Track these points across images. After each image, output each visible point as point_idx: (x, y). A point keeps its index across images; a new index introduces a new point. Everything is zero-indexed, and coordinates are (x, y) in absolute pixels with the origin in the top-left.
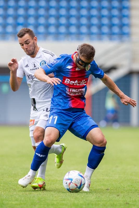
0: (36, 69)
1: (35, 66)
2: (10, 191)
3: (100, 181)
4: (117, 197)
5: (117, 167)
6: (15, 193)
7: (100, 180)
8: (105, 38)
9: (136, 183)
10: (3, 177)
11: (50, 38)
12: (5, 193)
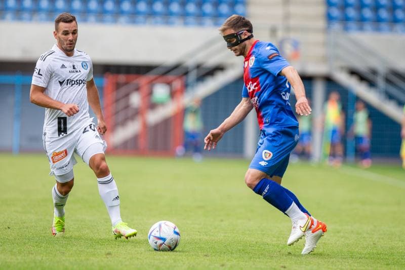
0: (77, 71)
1: (74, 68)
2: (55, 255)
3: (196, 243)
4: (221, 267)
5: (222, 221)
6: (64, 258)
7: (196, 241)
8: (208, 21)
9: (250, 246)
10: (45, 233)
11: (123, 19)
12: (47, 257)
